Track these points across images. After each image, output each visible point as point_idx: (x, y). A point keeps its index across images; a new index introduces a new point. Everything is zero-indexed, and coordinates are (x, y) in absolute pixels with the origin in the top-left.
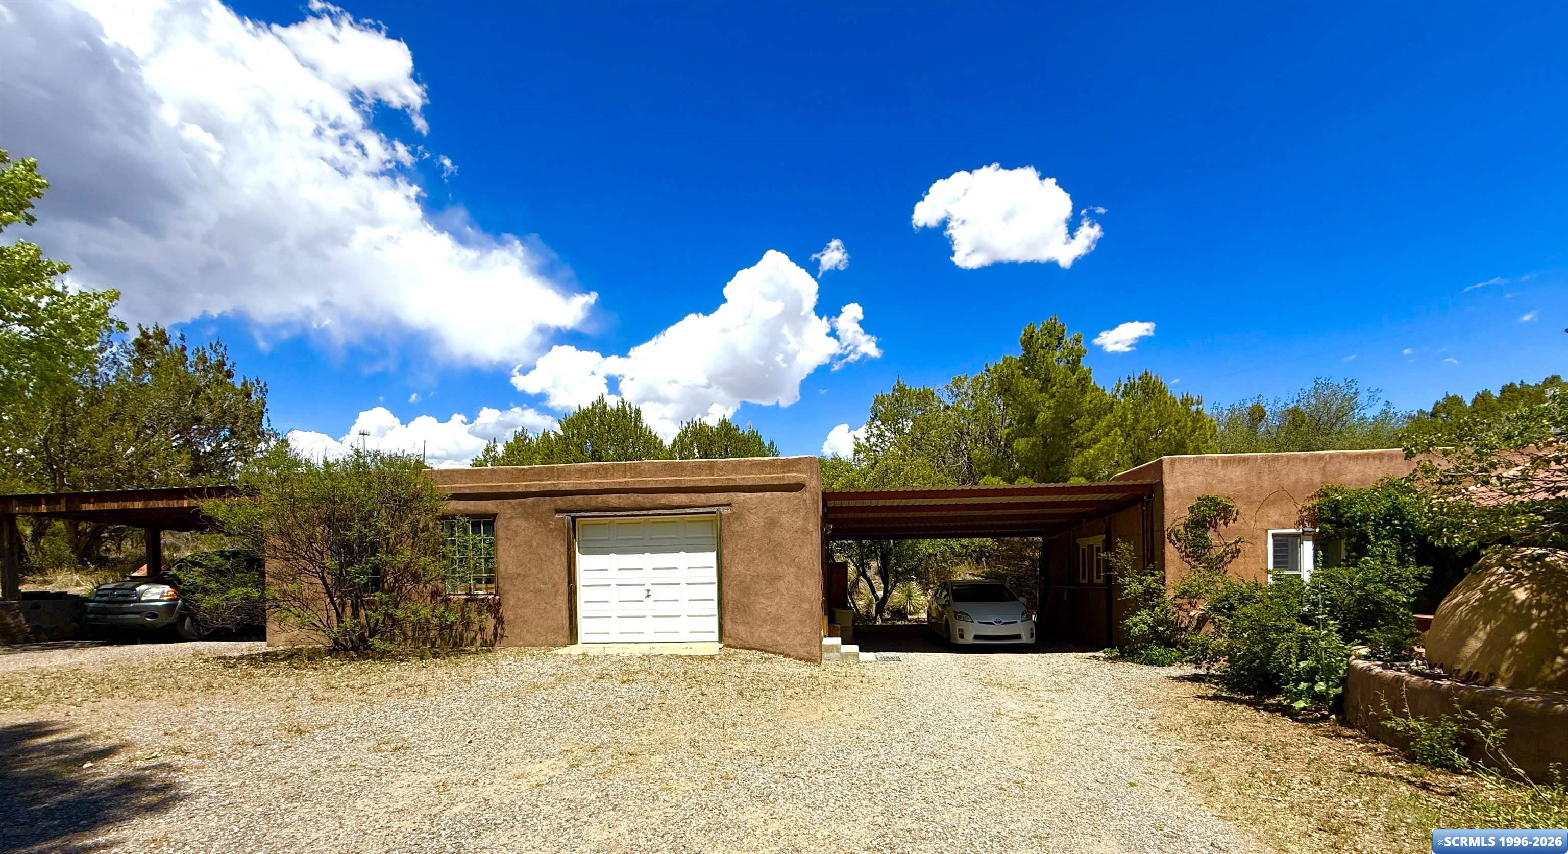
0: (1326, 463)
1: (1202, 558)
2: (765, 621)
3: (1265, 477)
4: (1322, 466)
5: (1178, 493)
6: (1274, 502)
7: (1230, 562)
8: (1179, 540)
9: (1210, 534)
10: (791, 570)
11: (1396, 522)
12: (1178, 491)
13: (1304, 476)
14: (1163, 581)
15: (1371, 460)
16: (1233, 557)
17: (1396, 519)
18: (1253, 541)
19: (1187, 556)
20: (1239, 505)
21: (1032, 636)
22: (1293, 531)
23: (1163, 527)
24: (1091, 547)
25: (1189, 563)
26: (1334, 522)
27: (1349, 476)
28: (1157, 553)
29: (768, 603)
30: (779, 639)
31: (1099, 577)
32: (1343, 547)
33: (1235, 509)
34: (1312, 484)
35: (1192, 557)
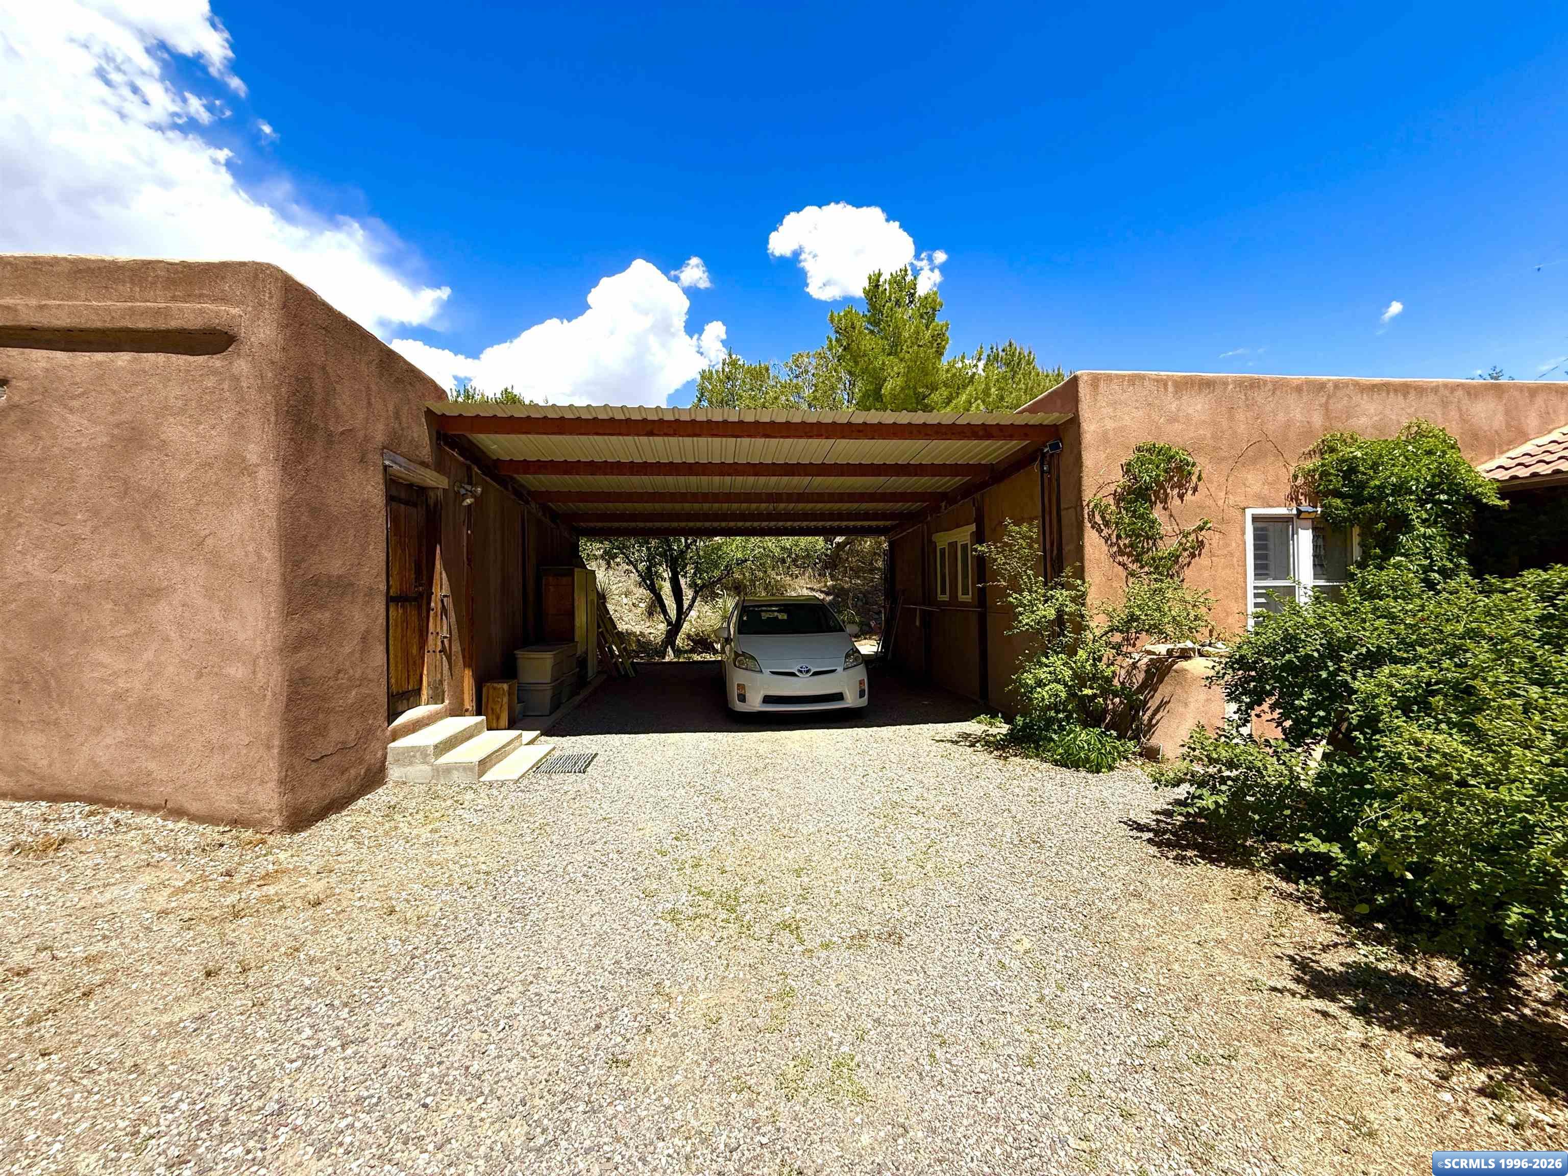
0: (1329, 397)
1: (1145, 557)
2: (110, 716)
3: (1240, 416)
4: (1324, 400)
5: (1105, 439)
6: (1254, 461)
7: (1189, 564)
8: (1107, 524)
9: (1157, 513)
10: (192, 571)
11: (1443, 497)
12: (1105, 434)
13: (1299, 417)
14: (1080, 599)
15: (1392, 395)
16: (1193, 556)
17: (1442, 492)
18: (1223, 527)
19: (1121, 552)
20: (1202, 464)
21: (862, 695)
22: (1282, 511)
23: (1080, 499)
24: (953, 545)
25: (1124, 565)
26: (1350, 496)
27: (1363, 420)
28: (1068, 548)
29: (120, 664)
30: (152, 765)
31: (965, 592)
32: (1356, 540)
33: (1196, 471)
34: (1308, 432)
35: (1129, 555)
